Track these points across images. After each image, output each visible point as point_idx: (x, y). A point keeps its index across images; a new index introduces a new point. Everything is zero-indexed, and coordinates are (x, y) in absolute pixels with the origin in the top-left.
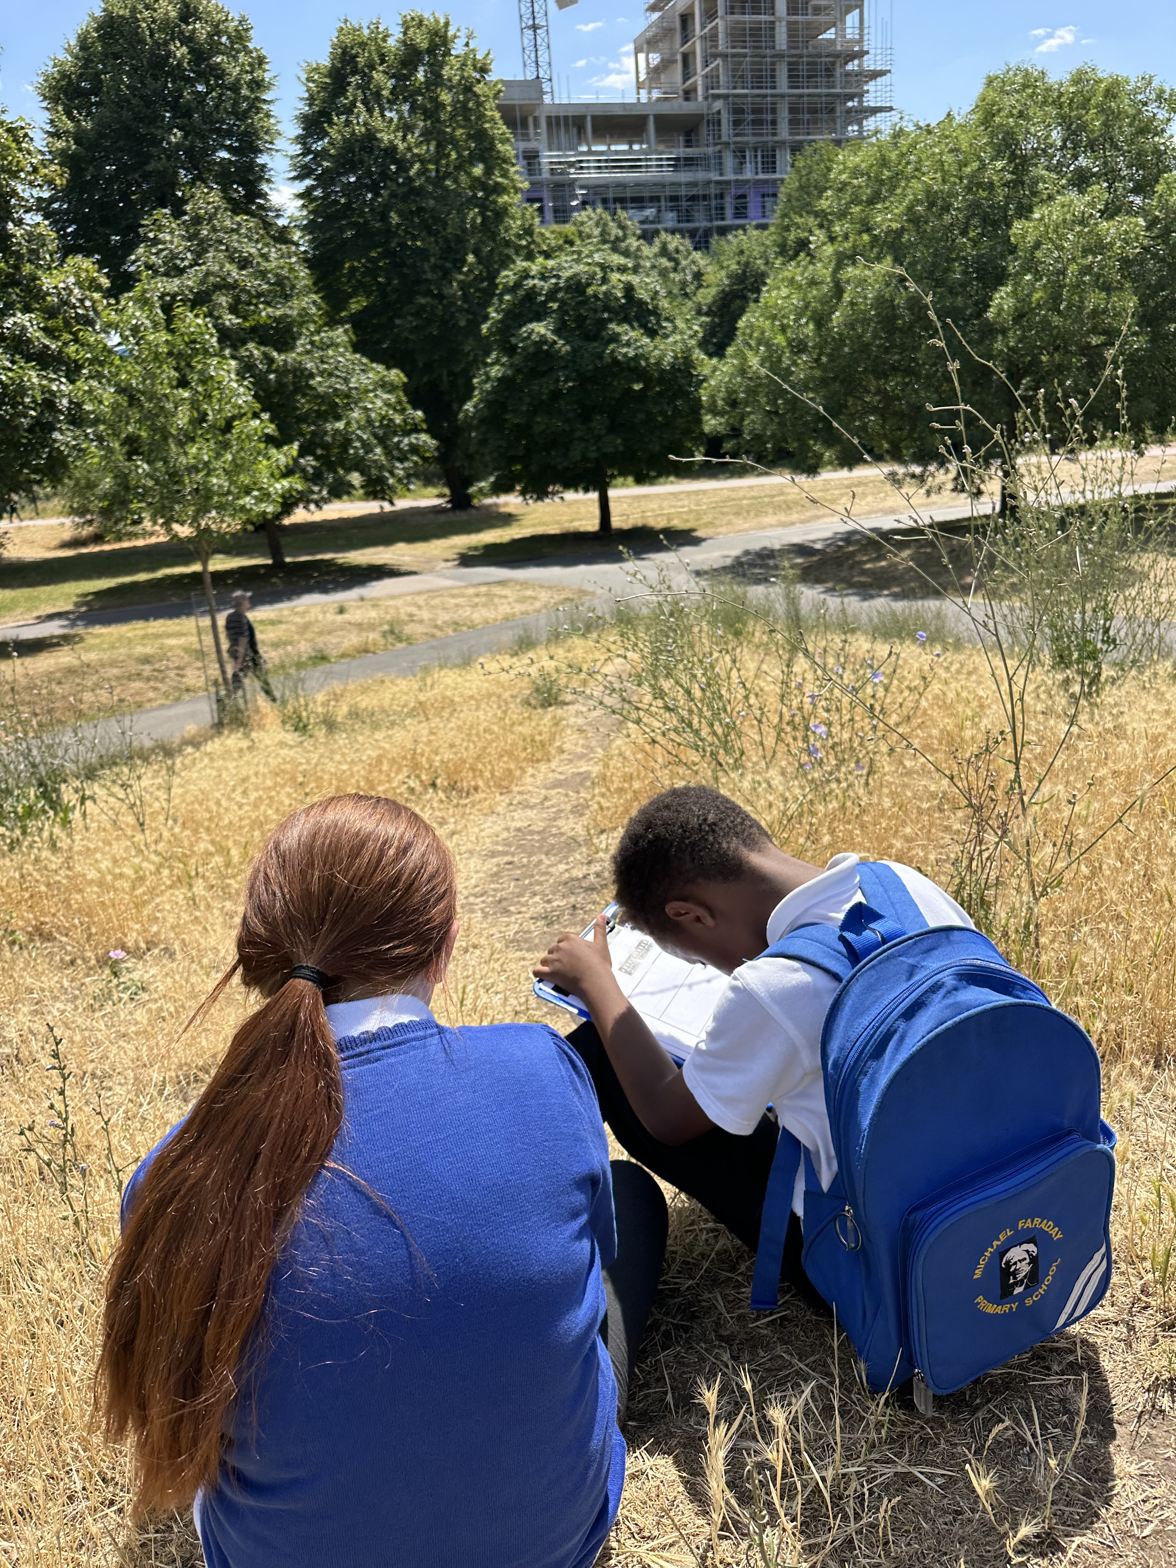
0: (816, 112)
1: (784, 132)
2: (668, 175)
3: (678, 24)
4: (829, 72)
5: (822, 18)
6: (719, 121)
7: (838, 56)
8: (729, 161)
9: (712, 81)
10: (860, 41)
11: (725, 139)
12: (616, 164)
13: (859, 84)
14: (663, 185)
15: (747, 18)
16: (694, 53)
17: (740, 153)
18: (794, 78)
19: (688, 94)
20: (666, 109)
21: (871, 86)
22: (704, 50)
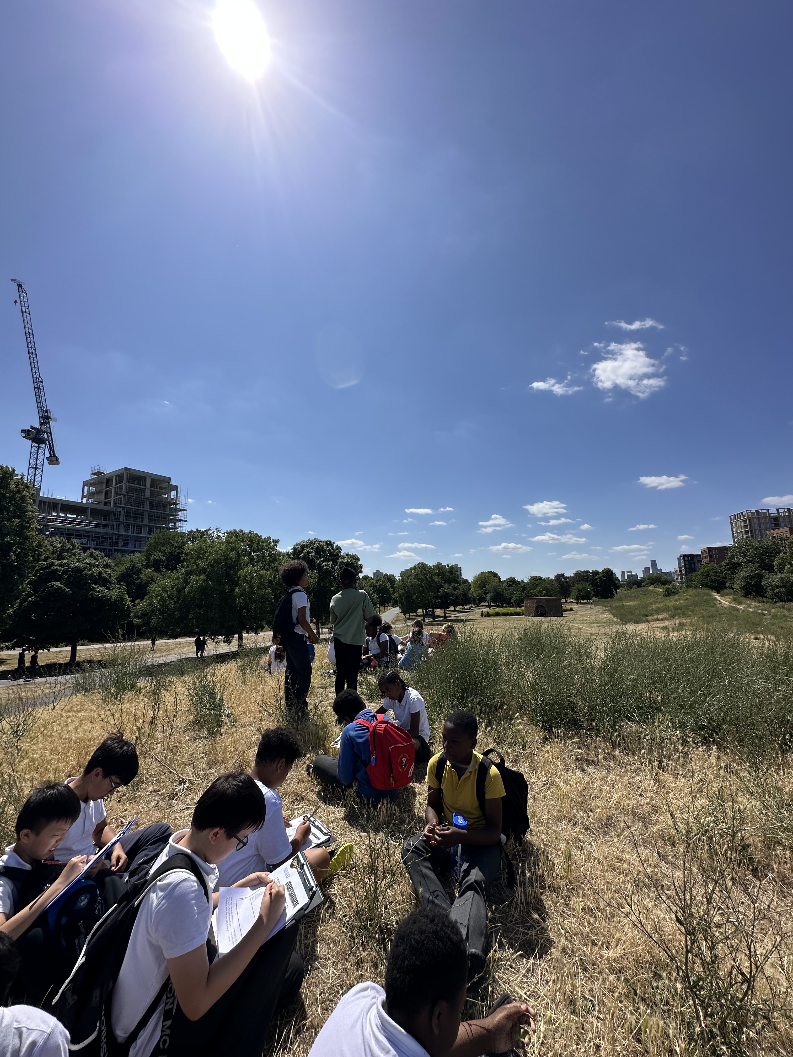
0: (159, 517)
1: (146, 522)
2: (93, 528)
3: (105, 481)
4: (165, 506)
5: (163, 491)
6: (120, 515)
7: (169, 503)
8: (122, 528)
9: (117, 502)
10: (176, 500)
11: (121, 520)
12: (71, 521)
13: (175, 512)
14: (92, 532)
15: (135, 485)
16: (111, 492)
17: (127, 527)
18: (151, 506)
19: (106, 504)
20: (96, 507)
21: (180, 513)
22: (115, 492)
